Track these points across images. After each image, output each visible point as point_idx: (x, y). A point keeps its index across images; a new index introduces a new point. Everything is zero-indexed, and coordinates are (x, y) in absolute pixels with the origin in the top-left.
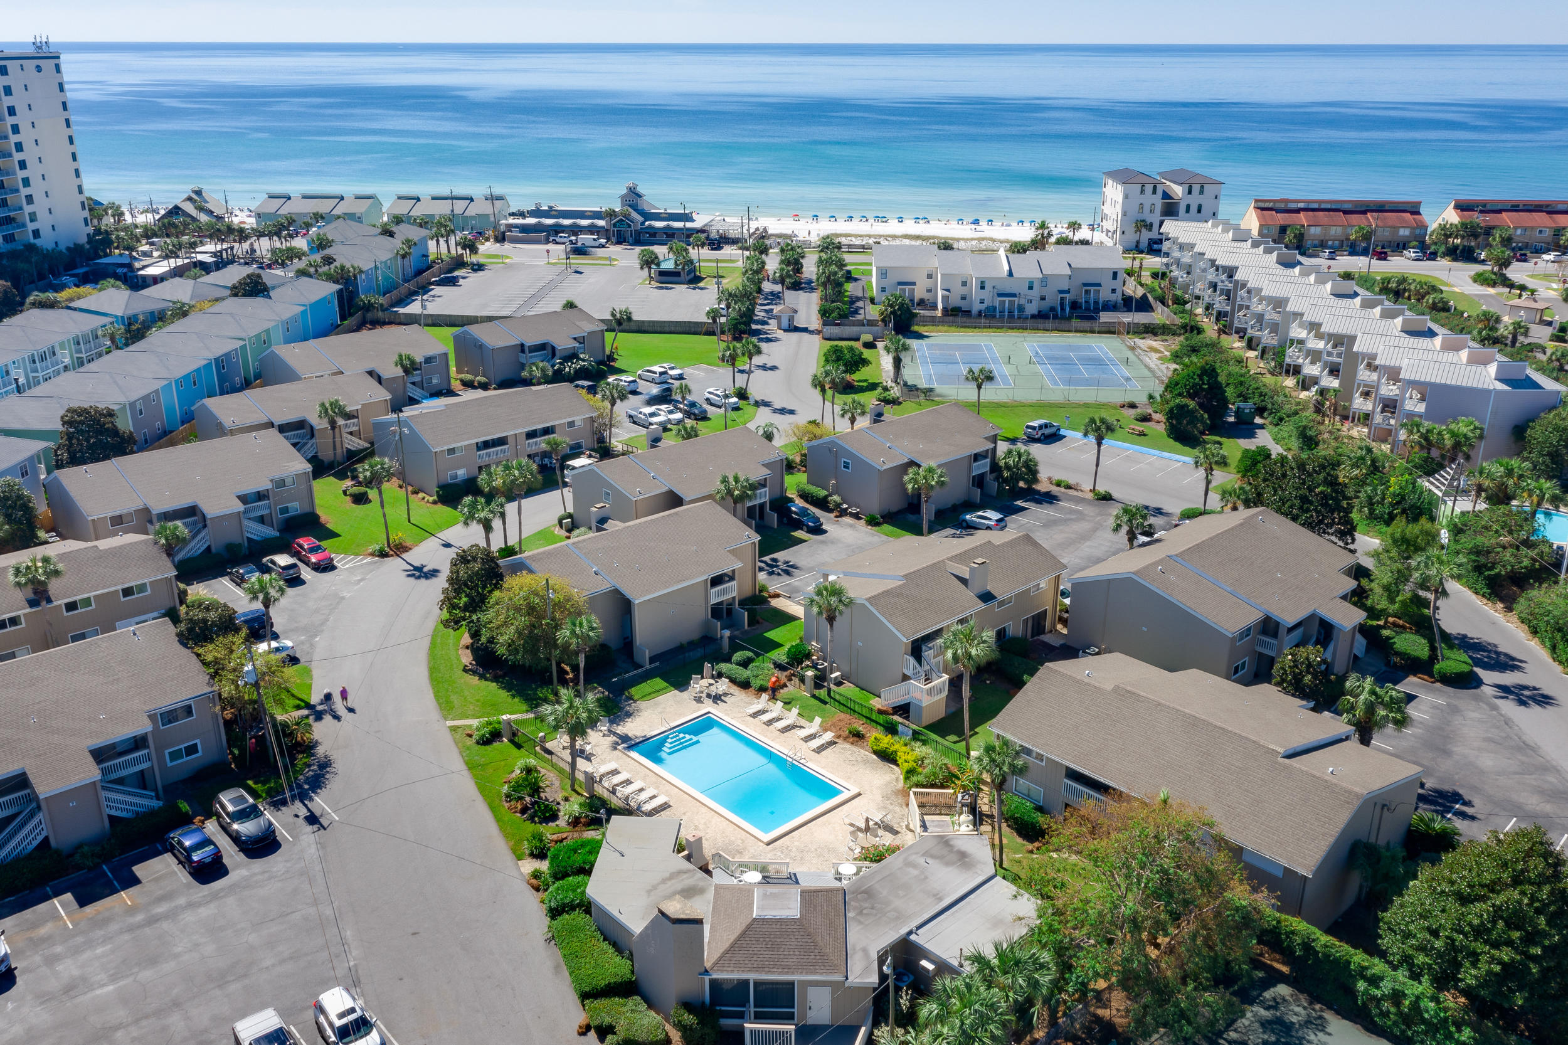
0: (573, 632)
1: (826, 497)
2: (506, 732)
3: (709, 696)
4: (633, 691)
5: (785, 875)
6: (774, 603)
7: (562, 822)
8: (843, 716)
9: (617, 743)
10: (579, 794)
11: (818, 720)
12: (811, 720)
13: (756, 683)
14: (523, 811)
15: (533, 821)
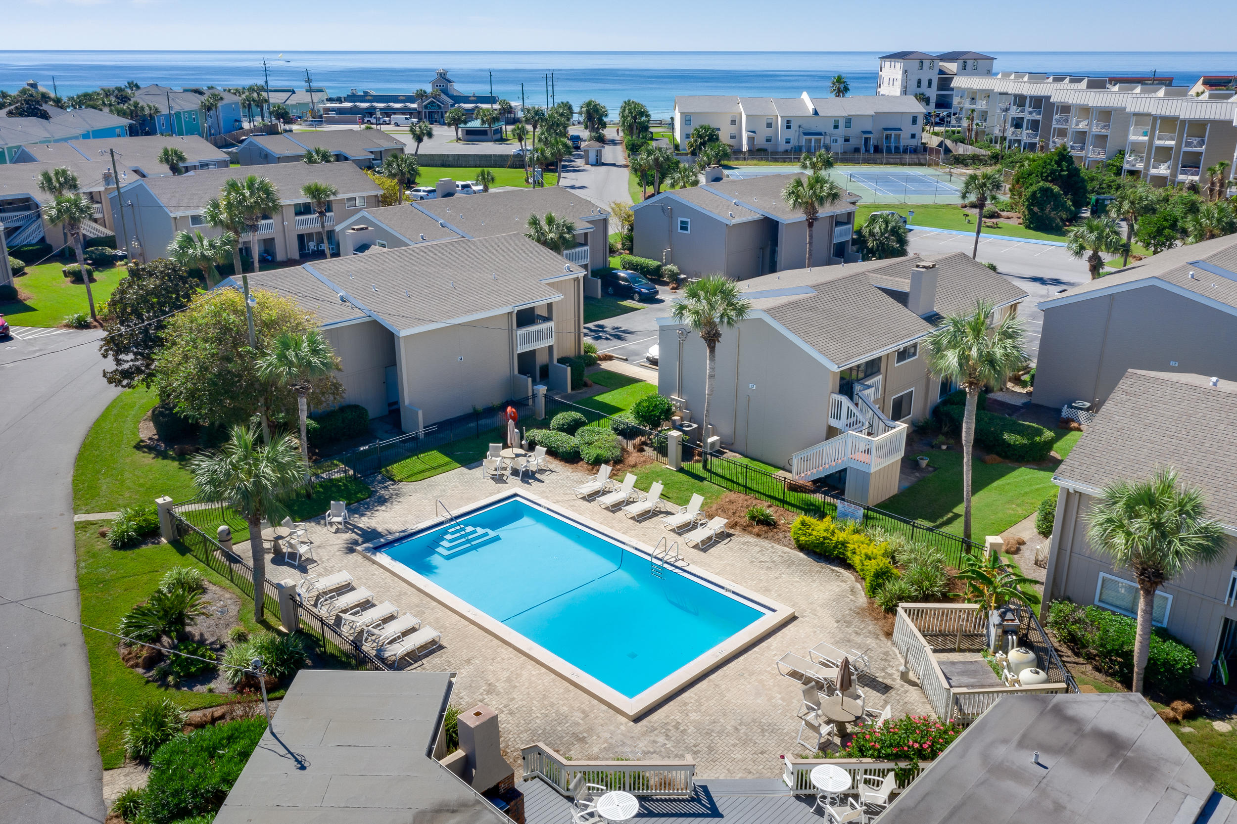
0: (282, 357)
1: (659, 267)
2: (165, 527)
3: (515, 472)
4: (396, 469)
5: (688, 793)
6: (605, 365)
7: (222, 685)
8: (733, 496)
9: (356, 543)
10: (269, 627)
11: (697, 500)
12: (684, 502)
13: (589, 453)
14: (149, 664)
15: (165, 685)
